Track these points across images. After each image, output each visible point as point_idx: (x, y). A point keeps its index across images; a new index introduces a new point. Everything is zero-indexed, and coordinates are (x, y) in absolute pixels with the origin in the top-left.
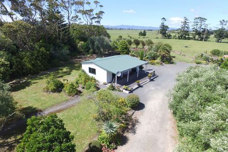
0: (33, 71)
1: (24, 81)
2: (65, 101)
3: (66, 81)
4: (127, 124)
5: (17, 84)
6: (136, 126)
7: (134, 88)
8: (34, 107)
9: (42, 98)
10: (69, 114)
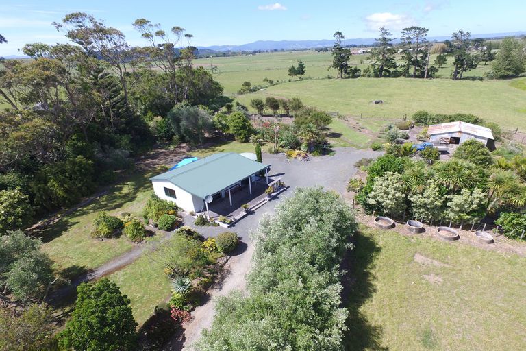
0: (69, 200)
1: (57, 220)
2: (126, 251)
3: (127, 217)
4: (215, 278)
5: (46, 227)
6: (226, 279)
7: (237, 218)
8: (81, 265)
9: (92, 250)
10: (133, 271)
